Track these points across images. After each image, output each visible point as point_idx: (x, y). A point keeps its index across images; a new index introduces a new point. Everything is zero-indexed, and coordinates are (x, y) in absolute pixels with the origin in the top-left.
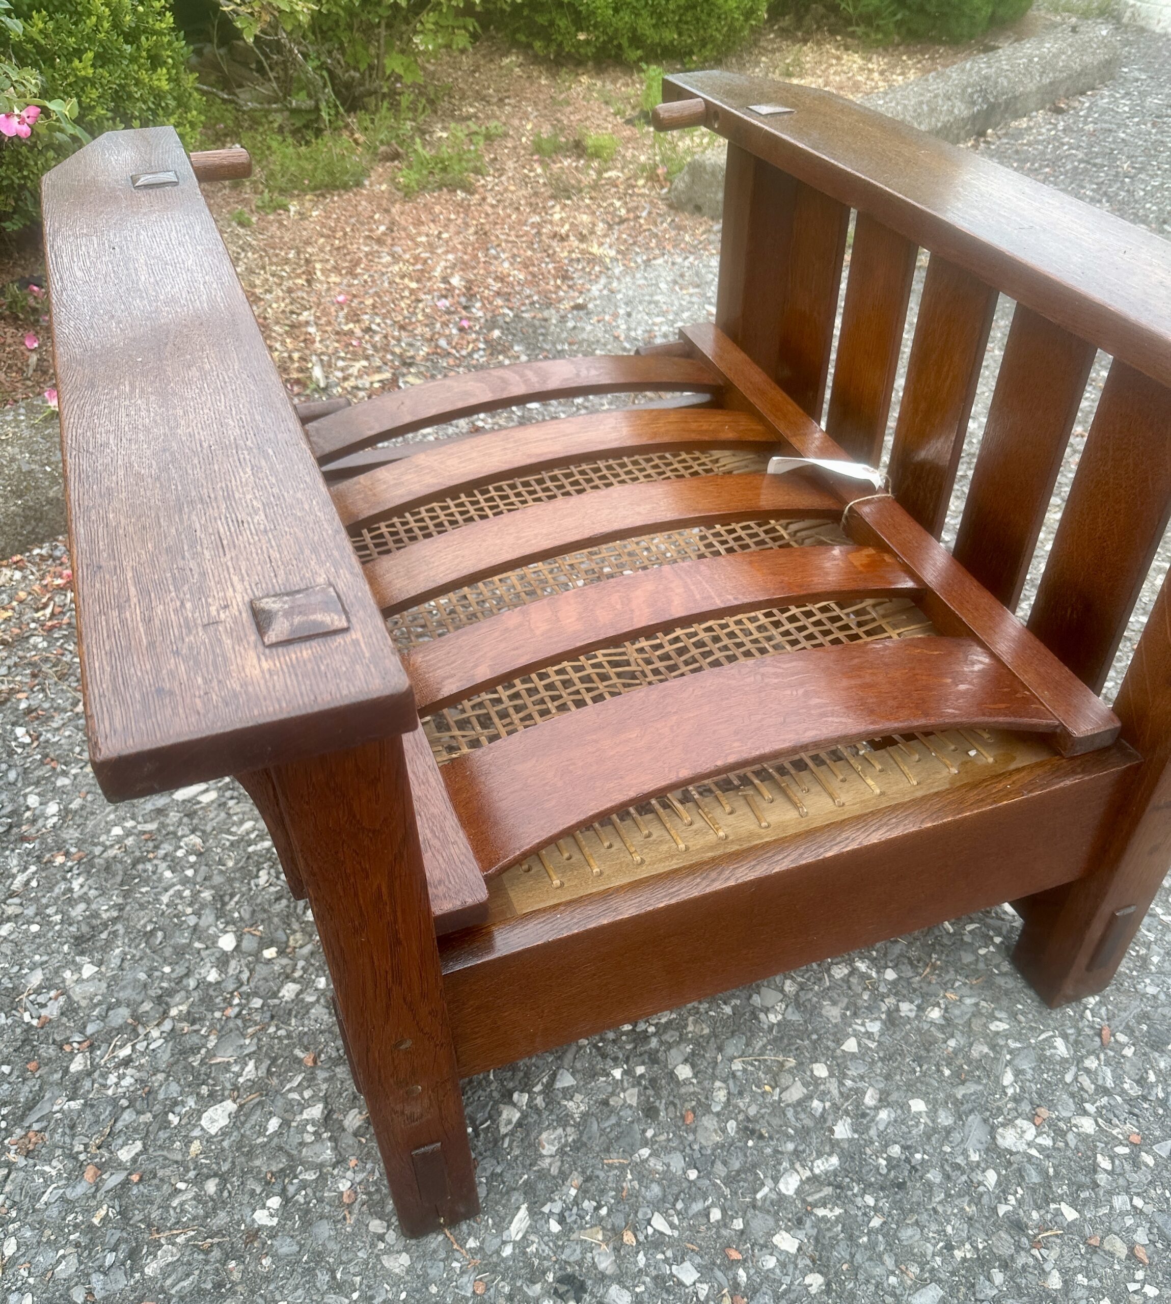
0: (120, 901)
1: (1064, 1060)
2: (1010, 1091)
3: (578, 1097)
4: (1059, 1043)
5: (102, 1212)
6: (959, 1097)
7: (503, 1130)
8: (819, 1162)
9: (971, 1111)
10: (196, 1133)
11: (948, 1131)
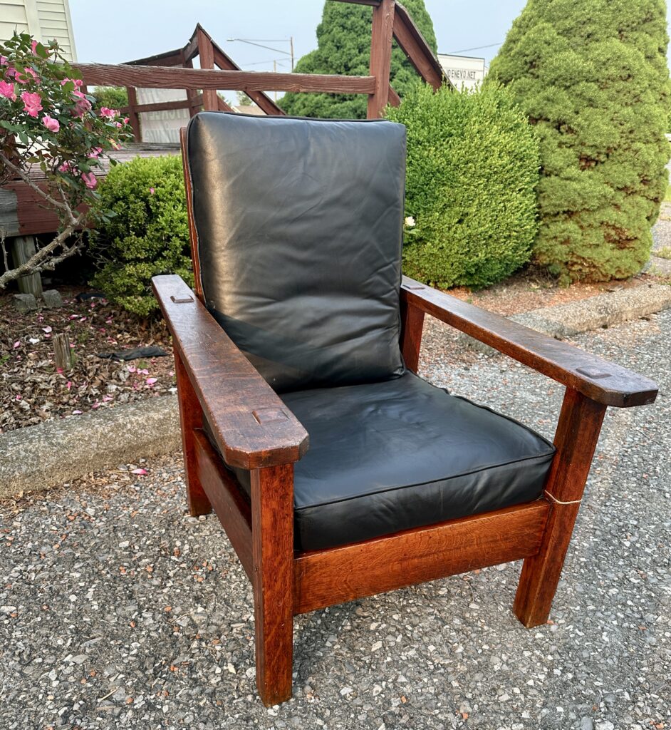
0: (214, 585)
1: (628, 701)
2: (603, 710)
3: (408, 686)
4: (626, 694)
5: (204, 701)
6: (579, 709)
7: (374, 694)
8: (514, 725)
9: (584, 715)
10: (244, 676)
11: (573, 721)
